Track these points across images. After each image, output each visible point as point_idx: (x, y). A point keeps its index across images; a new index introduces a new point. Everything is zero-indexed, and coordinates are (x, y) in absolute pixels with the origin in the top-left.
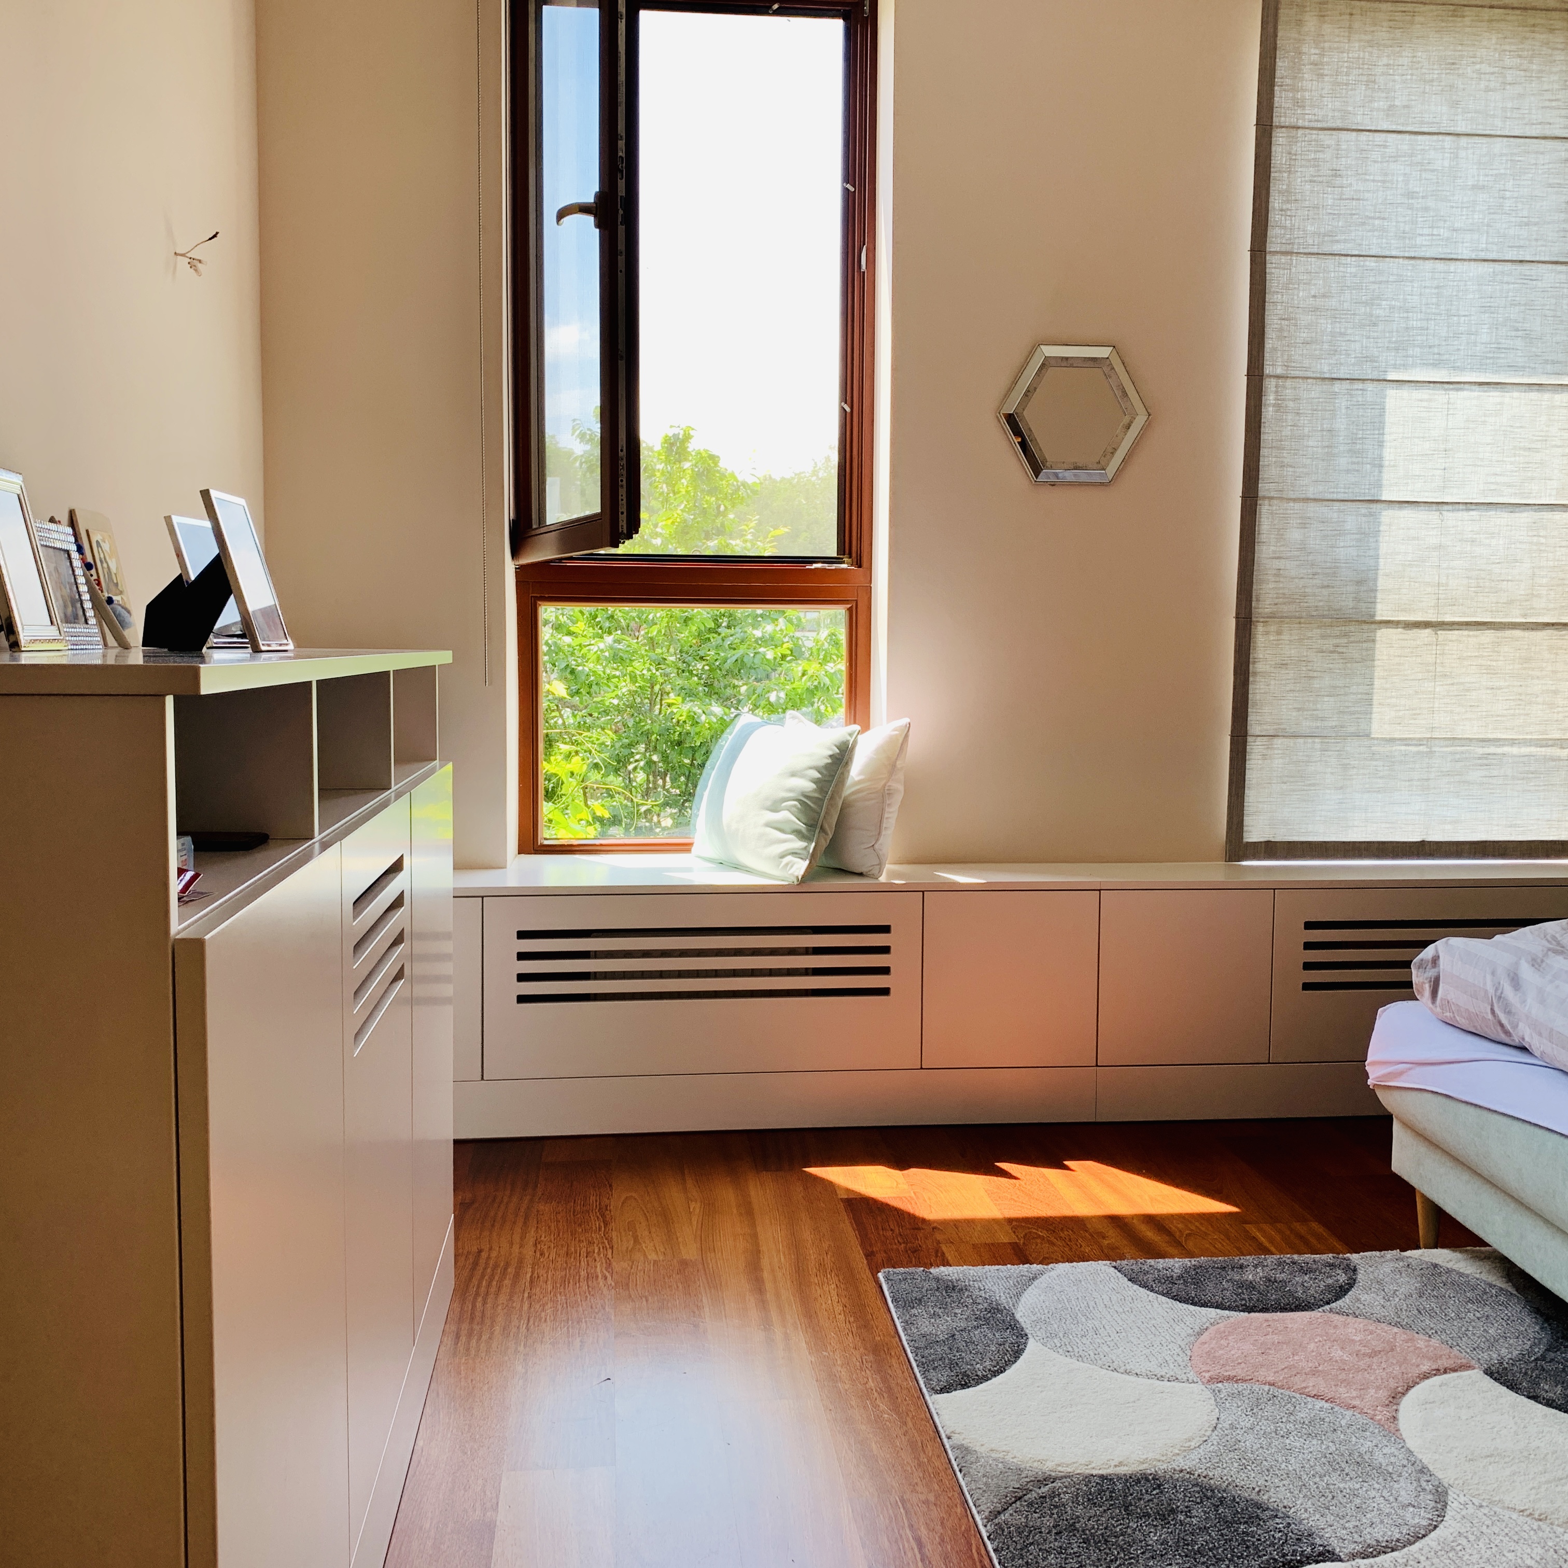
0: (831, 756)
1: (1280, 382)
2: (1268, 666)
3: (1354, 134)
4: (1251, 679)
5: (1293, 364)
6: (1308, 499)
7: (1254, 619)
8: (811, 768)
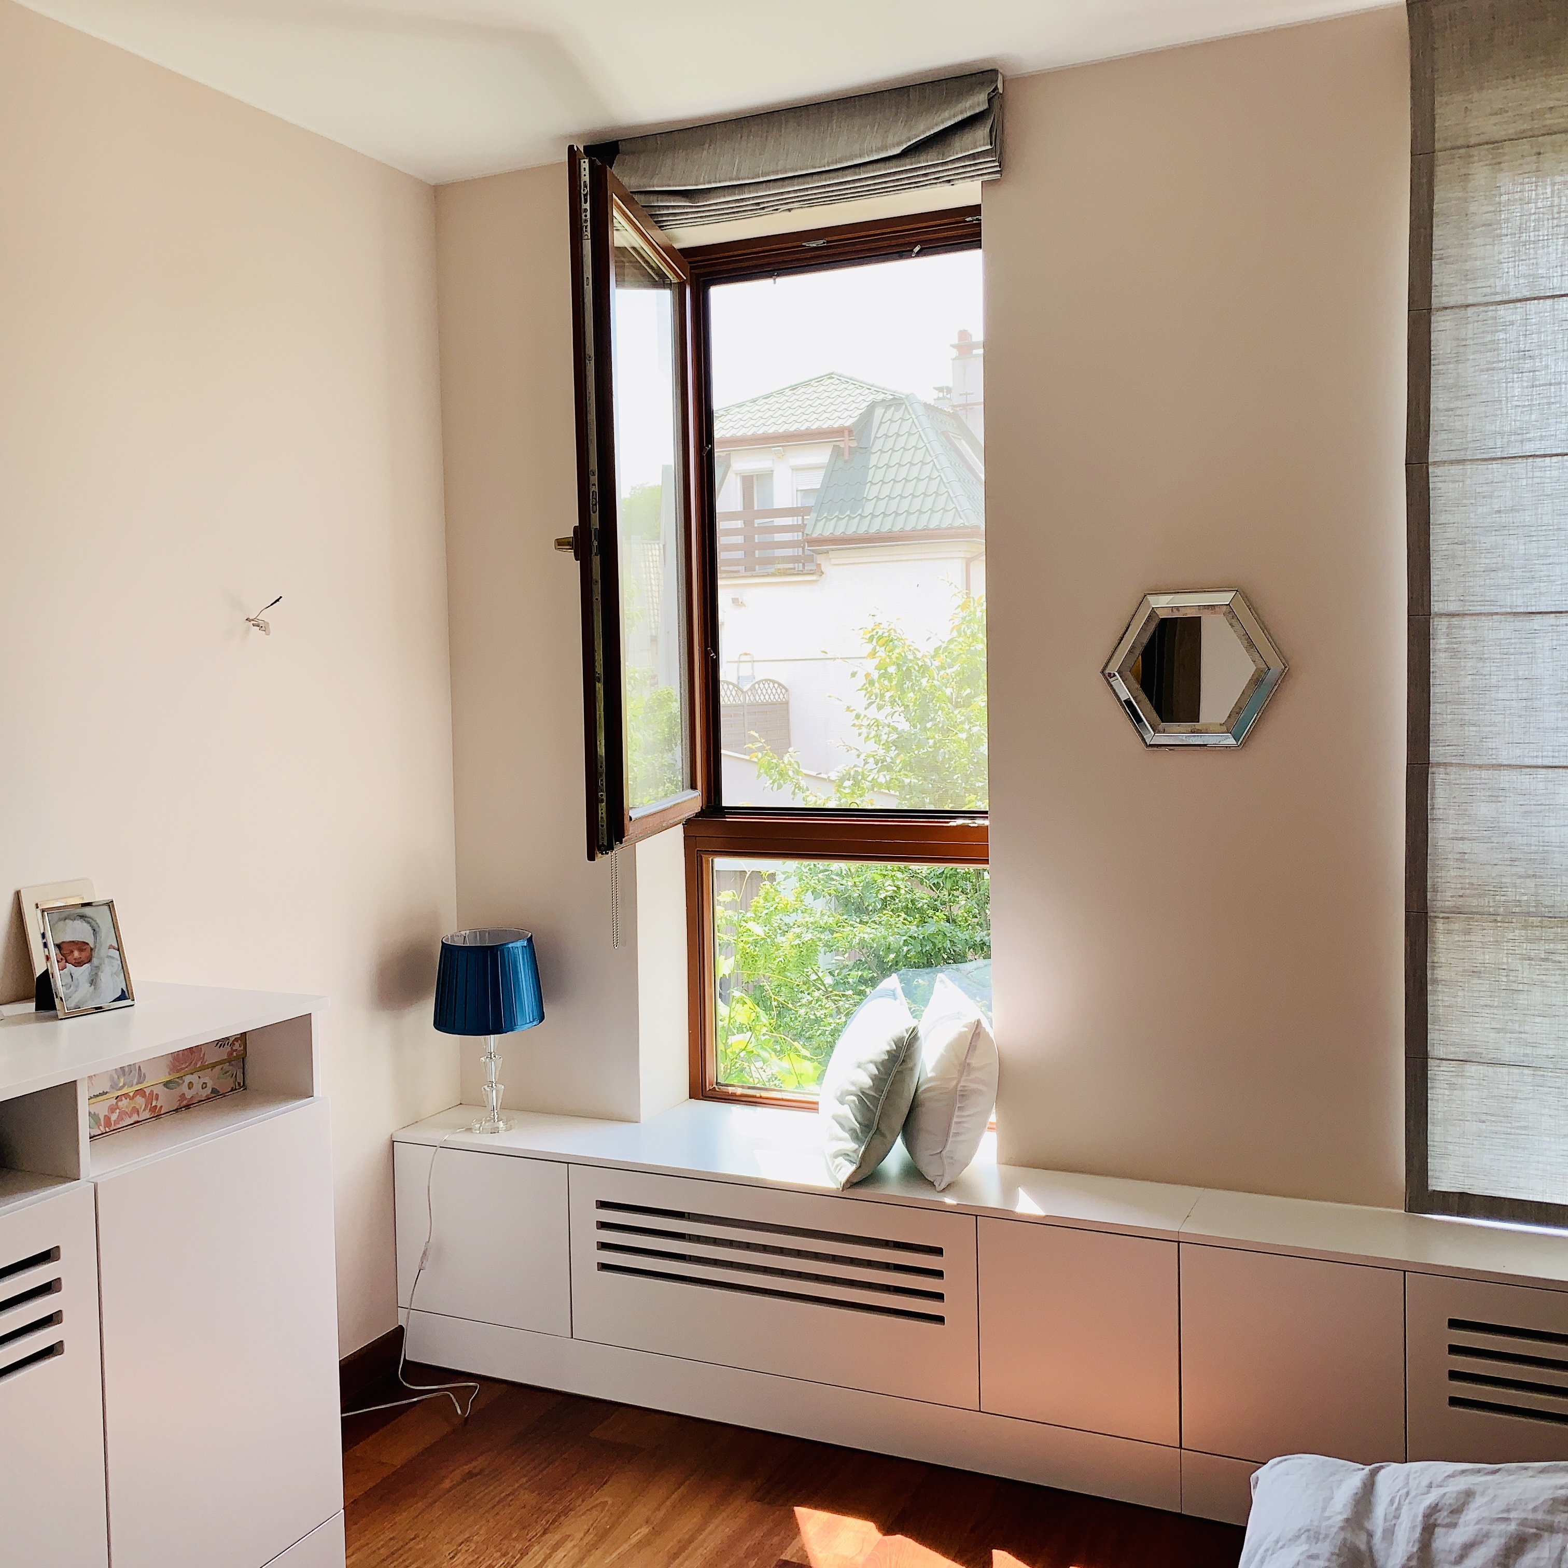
1: (1455, 621)
2: (1453, 974)
4: (1429, 988)
5: (1473, 598)
6: (1501, 765)
7: (1431, 914)
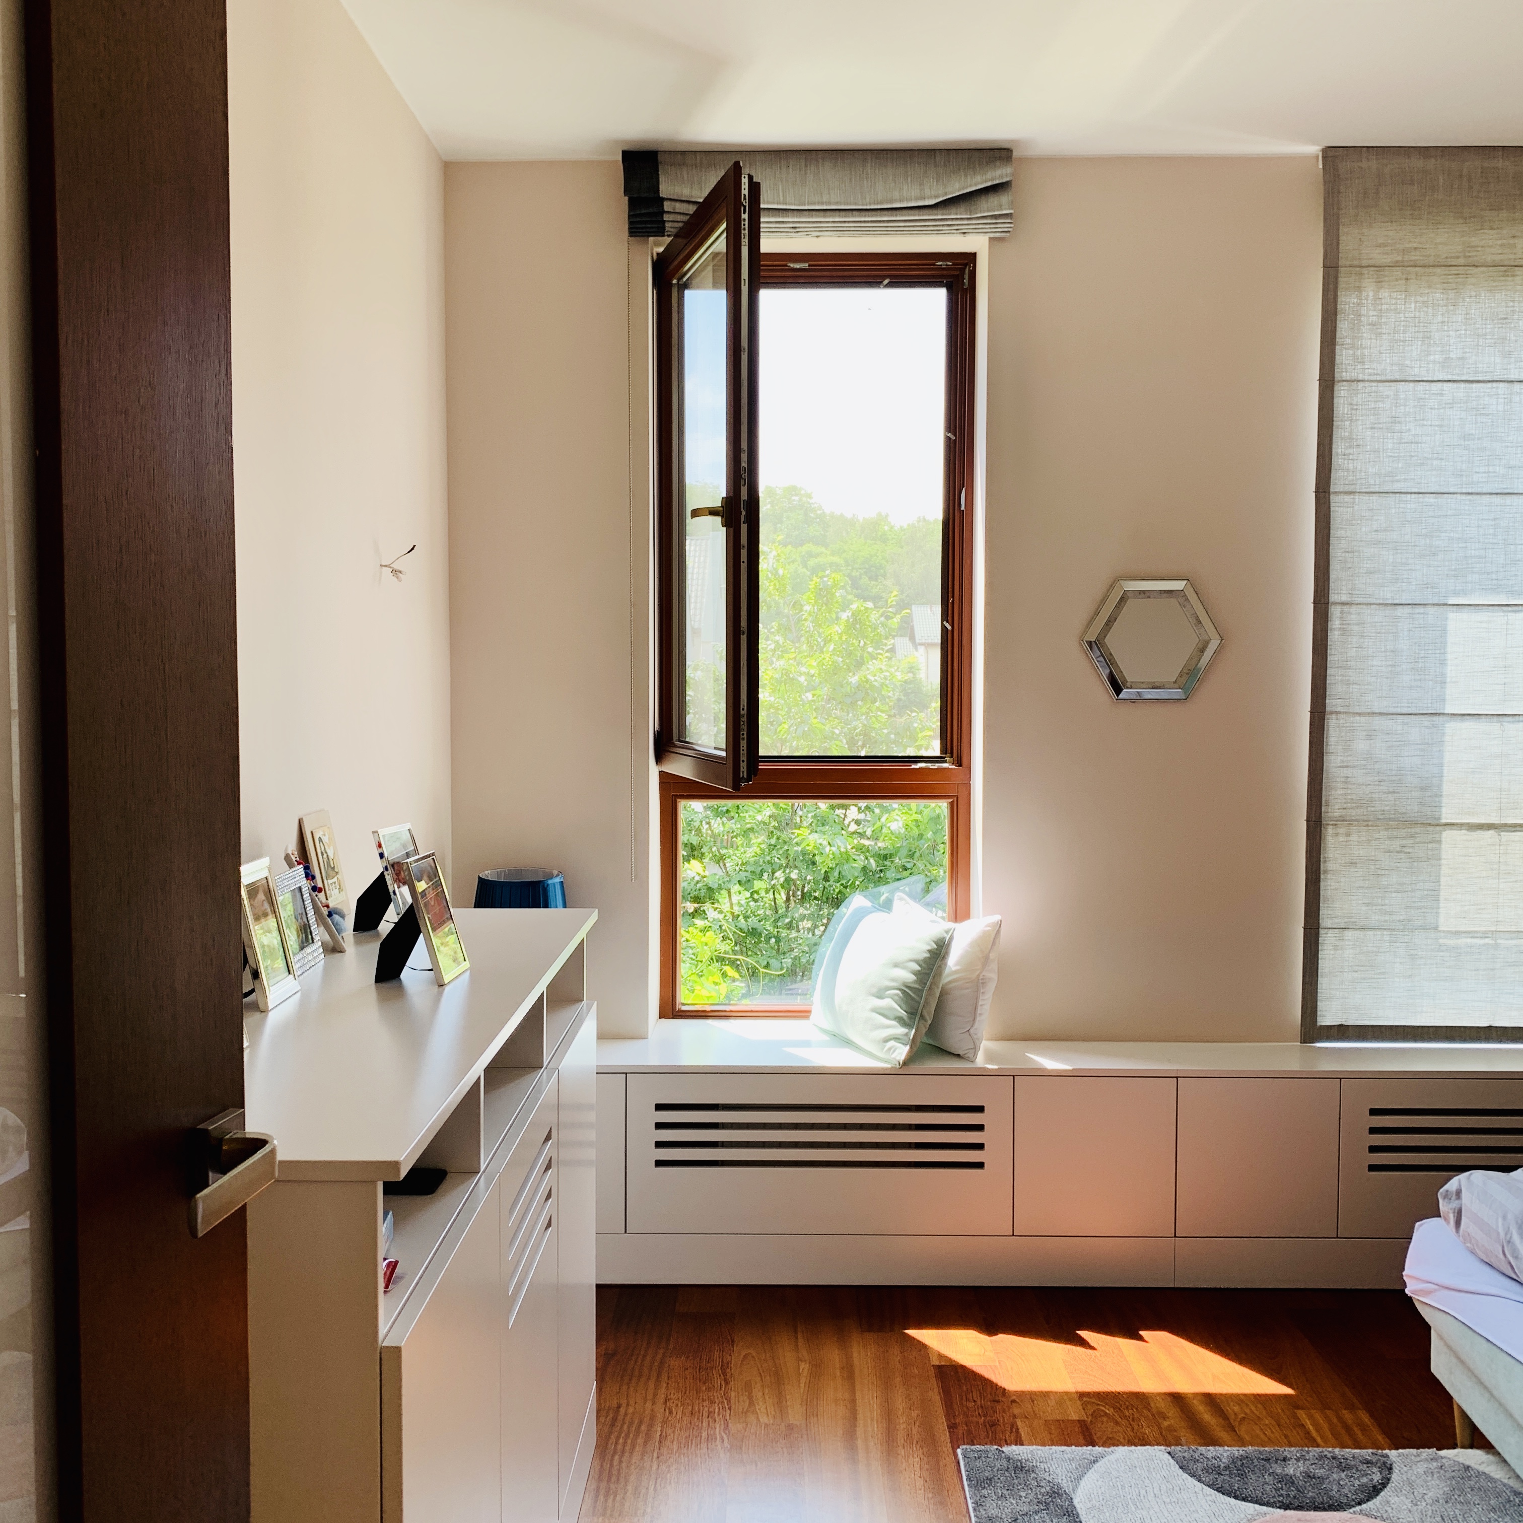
0: (929, 951)
1: (1346, 608)
2: (1338, 865)
3: (1412, 384)
4: (1322, 876)
5: (1357, 592)
6: (1374, 713)
7: (1324, 822)
8: (911, 961)
